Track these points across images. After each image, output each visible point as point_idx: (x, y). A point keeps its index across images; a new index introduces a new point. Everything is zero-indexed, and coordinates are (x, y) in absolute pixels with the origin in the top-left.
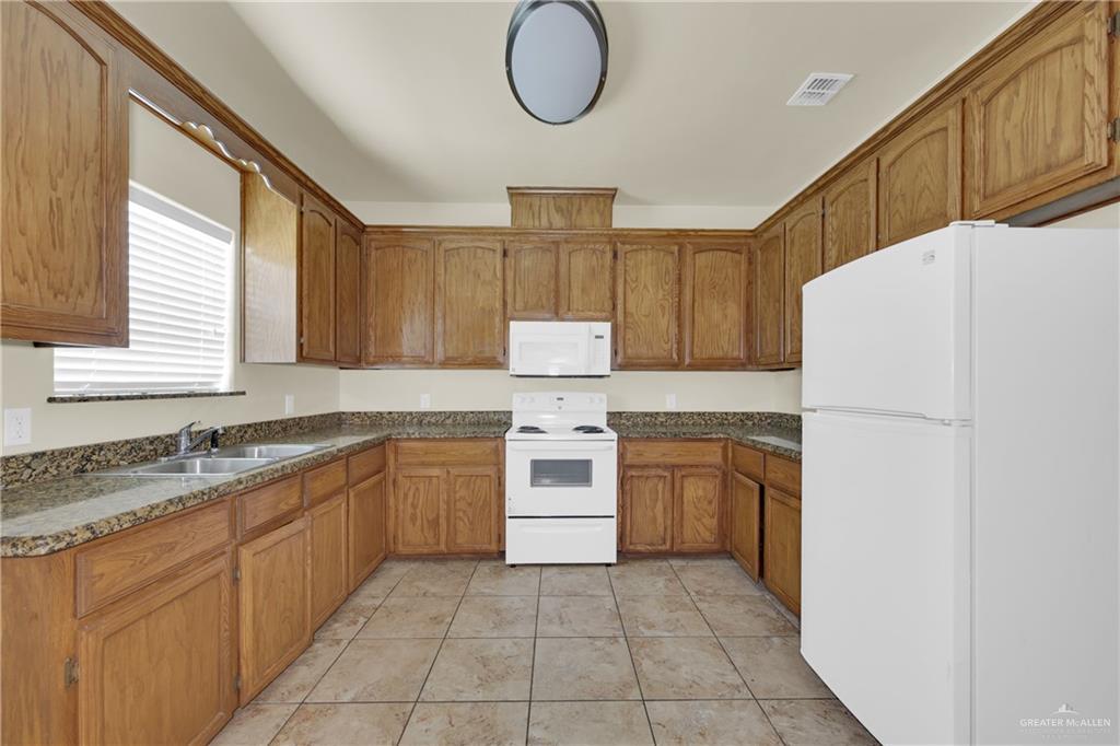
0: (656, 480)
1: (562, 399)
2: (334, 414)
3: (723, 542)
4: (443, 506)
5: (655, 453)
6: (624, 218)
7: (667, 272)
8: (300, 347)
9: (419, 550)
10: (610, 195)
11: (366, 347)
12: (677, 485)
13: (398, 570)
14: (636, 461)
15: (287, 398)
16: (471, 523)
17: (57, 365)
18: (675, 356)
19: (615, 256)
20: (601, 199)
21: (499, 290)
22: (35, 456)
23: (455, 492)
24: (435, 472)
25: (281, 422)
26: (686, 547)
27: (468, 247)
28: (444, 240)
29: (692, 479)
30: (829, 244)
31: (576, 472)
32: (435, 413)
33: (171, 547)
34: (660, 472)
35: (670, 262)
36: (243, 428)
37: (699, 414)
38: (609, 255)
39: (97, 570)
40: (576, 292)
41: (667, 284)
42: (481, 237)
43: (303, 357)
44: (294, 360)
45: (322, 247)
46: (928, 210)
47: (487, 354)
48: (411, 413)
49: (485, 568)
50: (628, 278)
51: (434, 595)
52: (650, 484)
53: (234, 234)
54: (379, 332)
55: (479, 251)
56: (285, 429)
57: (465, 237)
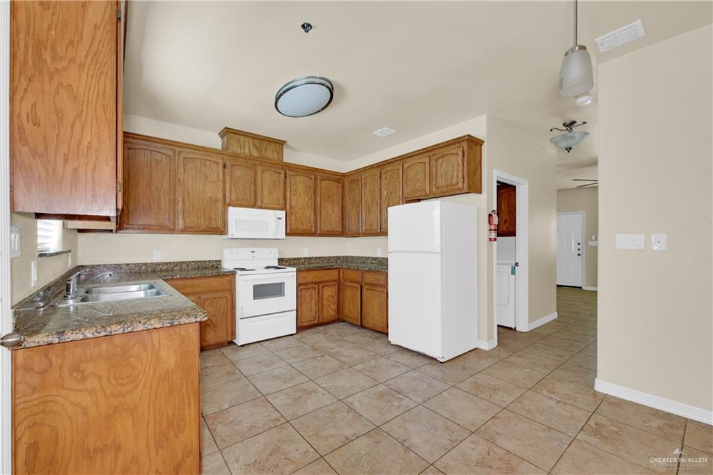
3: (339, 315)
5: (310, 277)
6: (289, 157)
10: (281, 144)
12: (320, 290)
18: (313, 229)
20: (277, 145)
21: (221, 188)
26: (325, 320)
27: (201, 159)
28: (182, 152)
29: (326, 288)
30: (383, 189)
31: (275, 290)
34: (313, 286)
35: (311, 183)
37: (319, 258)
40: (266, 193)
42: (208, 154)
46: (420, 187)
47: (213, 226)
52: (309, 292)
55: (208, 163)
57: (198, 152)
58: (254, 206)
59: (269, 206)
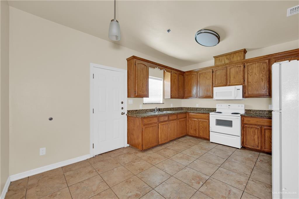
0: (255, 129)
1: (230, 106)
2: (180, 108)
4: (197, 127)
7: (264, 68)
8: (171, 96)
9: (193, 135)
11: (185, 95)
13: (188, 137)
14: (247, 122)
15: (171, 104)
16: (203, 131)
17: (144, 100)
19: (244, 67)
22: (142, 110)
23: (200, 124)
24: (196, 119)
25: (170, 108)
32: (199, 108)
33: (151, 121)
36: (164, 109)
38: (242, 67)
39: (145, 121)
40: (232, 78)
41: (263, 72)
43: (171, 98)
44: (170, 98)
45: (175, 78)
48: (194, 108)
49: (205, 141)
50: (249, 72)
51: (192, 142)
53: (163, 79)
54: (187, 92)
56: (171, 109)
58: (226, 85)
59: (233, 84)
